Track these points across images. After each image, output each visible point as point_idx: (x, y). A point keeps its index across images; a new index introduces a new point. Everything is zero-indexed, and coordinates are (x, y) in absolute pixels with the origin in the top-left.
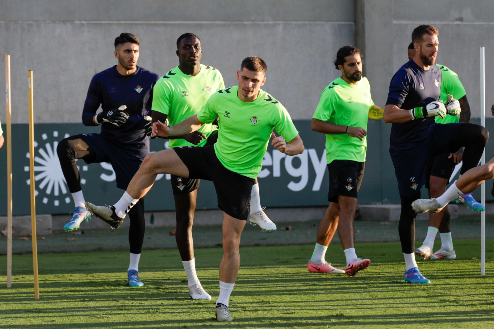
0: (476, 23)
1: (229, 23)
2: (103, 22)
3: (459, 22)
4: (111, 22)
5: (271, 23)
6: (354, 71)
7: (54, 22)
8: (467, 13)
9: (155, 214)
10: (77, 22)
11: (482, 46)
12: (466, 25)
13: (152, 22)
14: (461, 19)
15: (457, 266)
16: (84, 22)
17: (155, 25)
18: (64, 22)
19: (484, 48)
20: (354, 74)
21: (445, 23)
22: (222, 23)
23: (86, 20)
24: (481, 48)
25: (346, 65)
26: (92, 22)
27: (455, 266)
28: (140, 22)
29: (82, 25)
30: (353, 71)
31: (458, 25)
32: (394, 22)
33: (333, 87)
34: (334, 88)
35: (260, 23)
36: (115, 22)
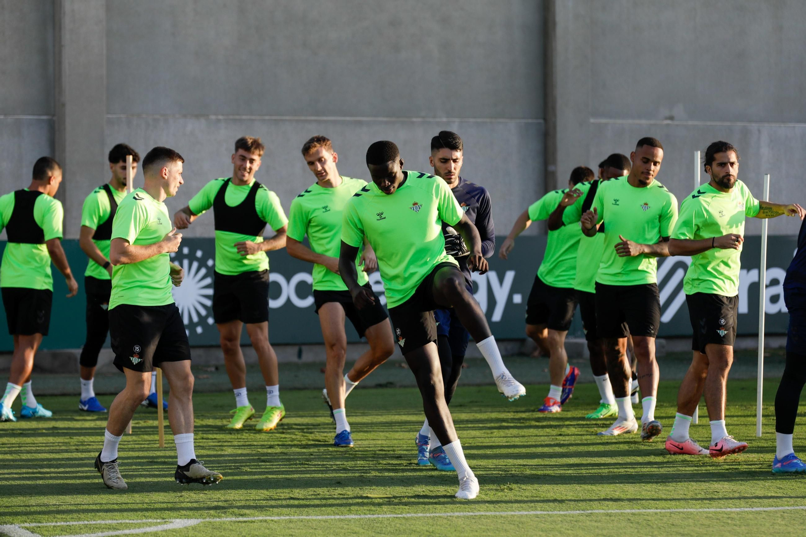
0: (690, 123)
1: (393, 119)
2: (244, 117)
3: (669, 122)
4: (253, 117)
5: (444, 120)
6: (724, 174)
7: (185, 116)
8: (679, 110)
9: (304, 348)
10: (213, 117)
11: (697, 150)
12: (677, 125)
13: (303, 118)
14: (671, 118)
15: (664, 413)
16: (221, 117)
17: (306, 121)
18: (197, 116)
19: (699, 152)
20: (724, 177)
21: (652, 122)
22: (385, 119)
23: (223, 115)
24: (695, 152)
25: (714, 164)
26: (231, 117)
27: (662, 413)
28: (287, 118)
29: (219, 121)
30: (722, 174)
31: (668, 125)
32: (592, 120)
33: (698, 196)
34: (700, 197)
35: (431, 120)
36: (258, 117)
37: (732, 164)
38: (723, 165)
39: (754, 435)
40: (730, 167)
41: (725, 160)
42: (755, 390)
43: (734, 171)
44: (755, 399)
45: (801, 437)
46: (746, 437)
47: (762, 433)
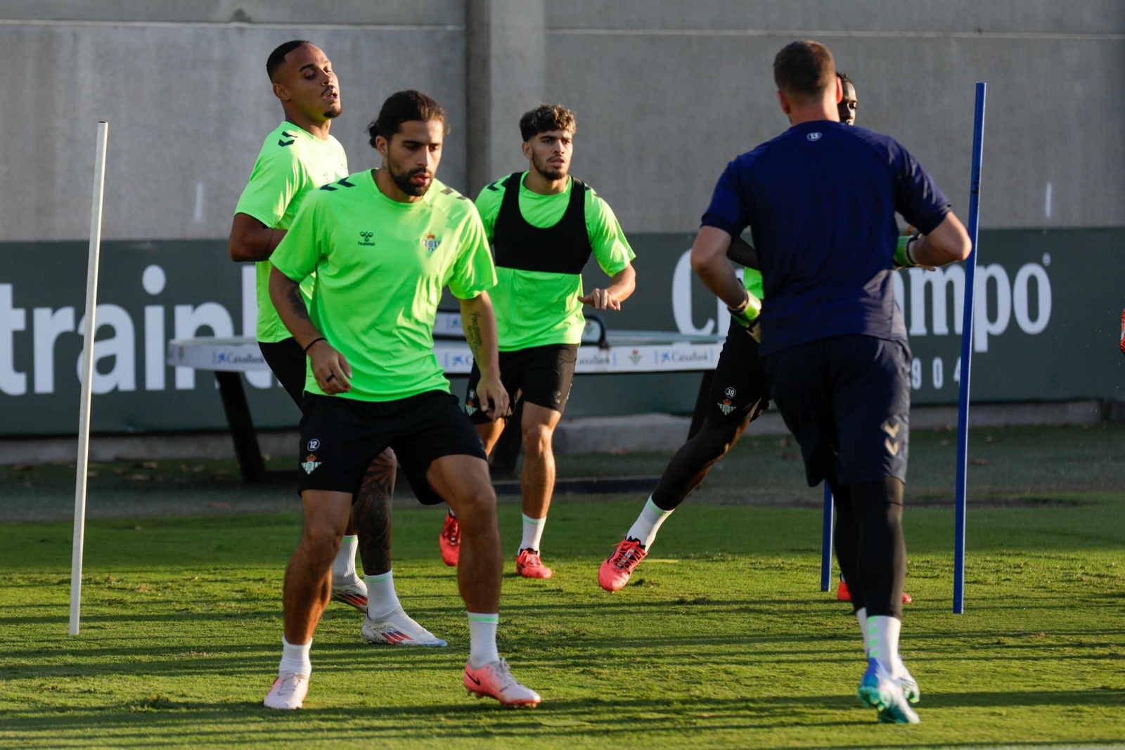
37: (433, 147)
38: (416, 146)
39: (64, 632)
40: (428, 154)
41: (421, 138)
42: (69, 543)
43: (433, 161)
44: (68, 561)
45: (156, 634)
46: (48, 635)
47: (80, 629)
